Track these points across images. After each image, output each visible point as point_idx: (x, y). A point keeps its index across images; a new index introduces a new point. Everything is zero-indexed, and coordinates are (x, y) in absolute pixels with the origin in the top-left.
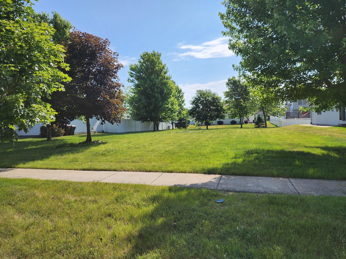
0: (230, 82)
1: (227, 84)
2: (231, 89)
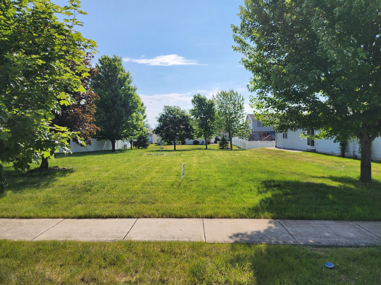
0: (196, 99)
1: (193, 102)
2: (197, 107)
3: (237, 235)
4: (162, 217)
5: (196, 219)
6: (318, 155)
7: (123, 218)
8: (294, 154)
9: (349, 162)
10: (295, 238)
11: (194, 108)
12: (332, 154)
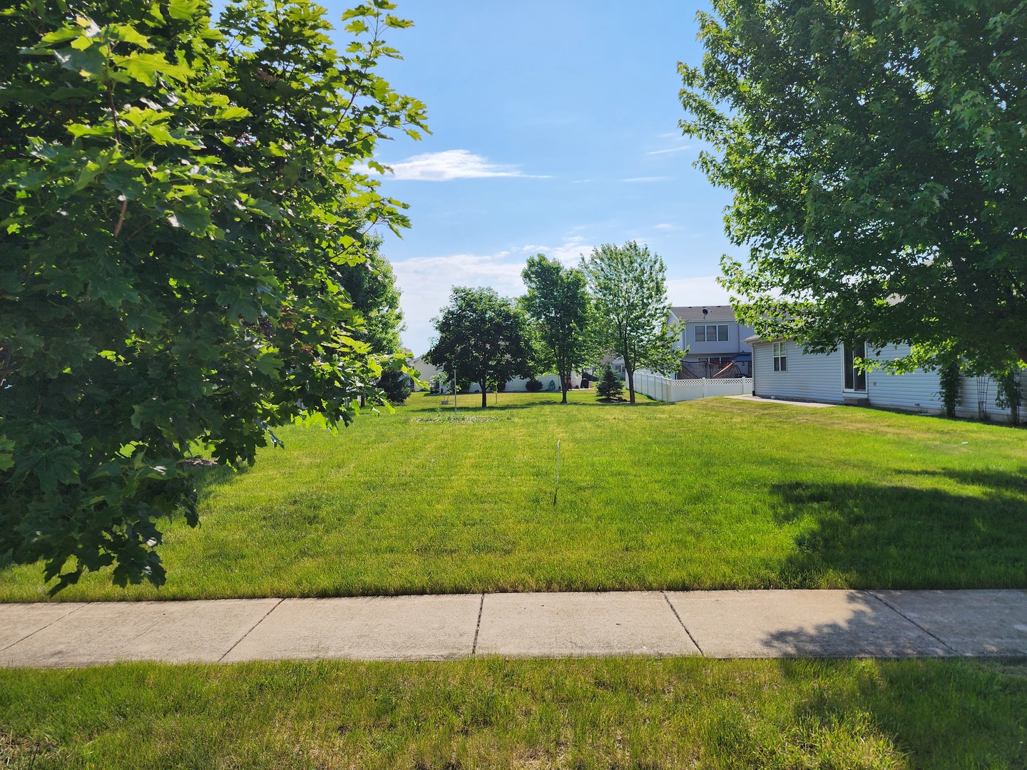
1: (526, 275)
2: (538, 289)
3: (781, 636)
4: (549, 589)
5: (645, 594)
6: (880, 412)
7: (442, 592)
8: (814, 413)
9: (974, 432)
10: (942, 639)
11: (529, 291)
12: (916, 410)
